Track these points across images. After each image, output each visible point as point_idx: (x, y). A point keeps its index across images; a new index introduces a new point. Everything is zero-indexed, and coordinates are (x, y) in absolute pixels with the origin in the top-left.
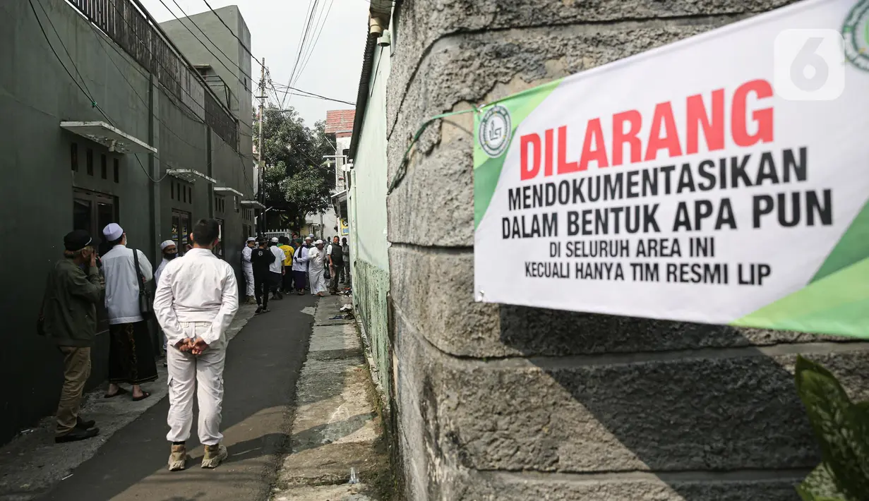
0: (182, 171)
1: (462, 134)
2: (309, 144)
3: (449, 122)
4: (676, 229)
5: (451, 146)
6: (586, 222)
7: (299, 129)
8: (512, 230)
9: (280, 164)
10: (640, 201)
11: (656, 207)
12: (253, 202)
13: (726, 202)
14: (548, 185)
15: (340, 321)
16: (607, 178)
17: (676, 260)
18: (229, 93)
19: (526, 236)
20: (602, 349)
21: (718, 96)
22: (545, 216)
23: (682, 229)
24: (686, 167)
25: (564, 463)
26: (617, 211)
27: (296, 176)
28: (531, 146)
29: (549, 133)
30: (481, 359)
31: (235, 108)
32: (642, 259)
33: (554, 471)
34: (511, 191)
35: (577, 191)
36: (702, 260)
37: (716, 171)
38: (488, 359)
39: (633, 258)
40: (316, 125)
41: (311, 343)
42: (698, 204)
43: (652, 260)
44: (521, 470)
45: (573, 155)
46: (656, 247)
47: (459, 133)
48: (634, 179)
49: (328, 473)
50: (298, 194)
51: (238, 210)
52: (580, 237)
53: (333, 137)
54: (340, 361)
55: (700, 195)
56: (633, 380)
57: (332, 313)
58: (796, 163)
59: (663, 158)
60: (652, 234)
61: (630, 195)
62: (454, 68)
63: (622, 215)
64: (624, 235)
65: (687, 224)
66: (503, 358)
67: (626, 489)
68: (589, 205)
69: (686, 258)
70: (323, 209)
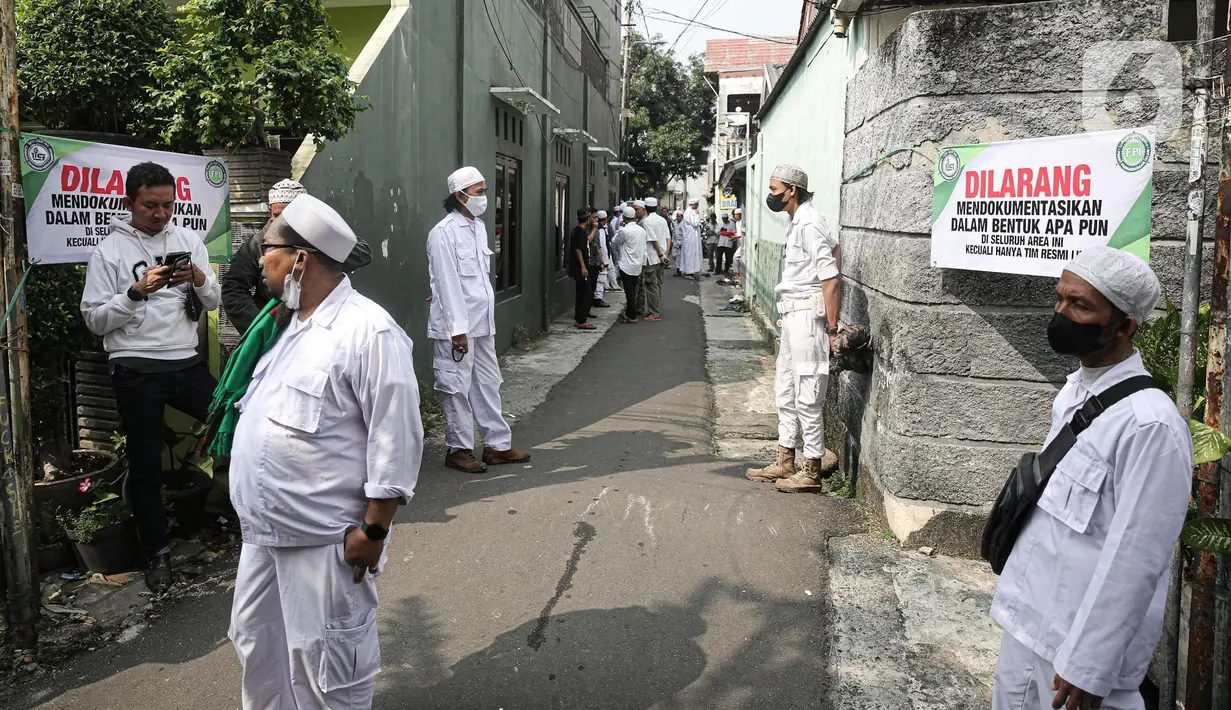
0: (570, 131)
1: (926, 161)
2: (682, 84)
3: (917, 152)
4: (1047, 233)
5: (917, 168)
6: (1003, 226)
7: (669, 64)
8: (957, 225)
9: (643, 111)
10: (1031, 217)
11: (1038, 220)
12: (623, 164)
13: (1069, 222)
14: (982, 203)
15: (733, 312)
16: (1015, 203)
17: (1046, 247)
18: (598, 24)
19: (967, 230)
20: (1004, 303)
21: (1068, 168)
22: (980, 220)
23: (1050, 233)
24: (1053, 202)
25: (973, 371)
26: (1019, 221)
27: (662, 128)
28: (972, 179)
29: (984, 173)
30: (926, 304)
31: (606, 45)
32: (1030, 247)
33: (967, 376)
34: (959, 203)
35: (999, 208)
36: (1057, 248)
37: (1065, 206)
38: (931, 304)
39: (1026, 246)
40: (690, 58)
41: (707, 332)
42: (1057, 221)
43: (1035, 247)
44: (945, 374)
45: (997, 188)
46: (1037, 241)
47: (924, 161)
48: (1029, 205)
49: (760, 432)
50: (666, 152)
51: (605, 173)
52: (999, 233)
53: (714, 77)
54: (746, 351)
55: (1058, 217)
56: (1023, 323)
57: (721, 305)
58: (1097, 207)
59: (1042, 196)
60: (1036, 234)
61: (1026, 213)
62: (924, 118)
63: (1022, 223)
64: (1022, 234)
65: (1052, 230)
66: (940, 304)
67: (1012, 390)
68: (1005, 216)
69: (1051, 247)
70: (695, 174)
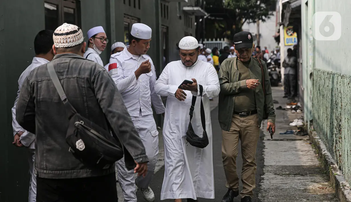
12: (196, 9)
15: (293, 136)
41: (265, 157)
51: (180, 17)
54: (301, 177)
